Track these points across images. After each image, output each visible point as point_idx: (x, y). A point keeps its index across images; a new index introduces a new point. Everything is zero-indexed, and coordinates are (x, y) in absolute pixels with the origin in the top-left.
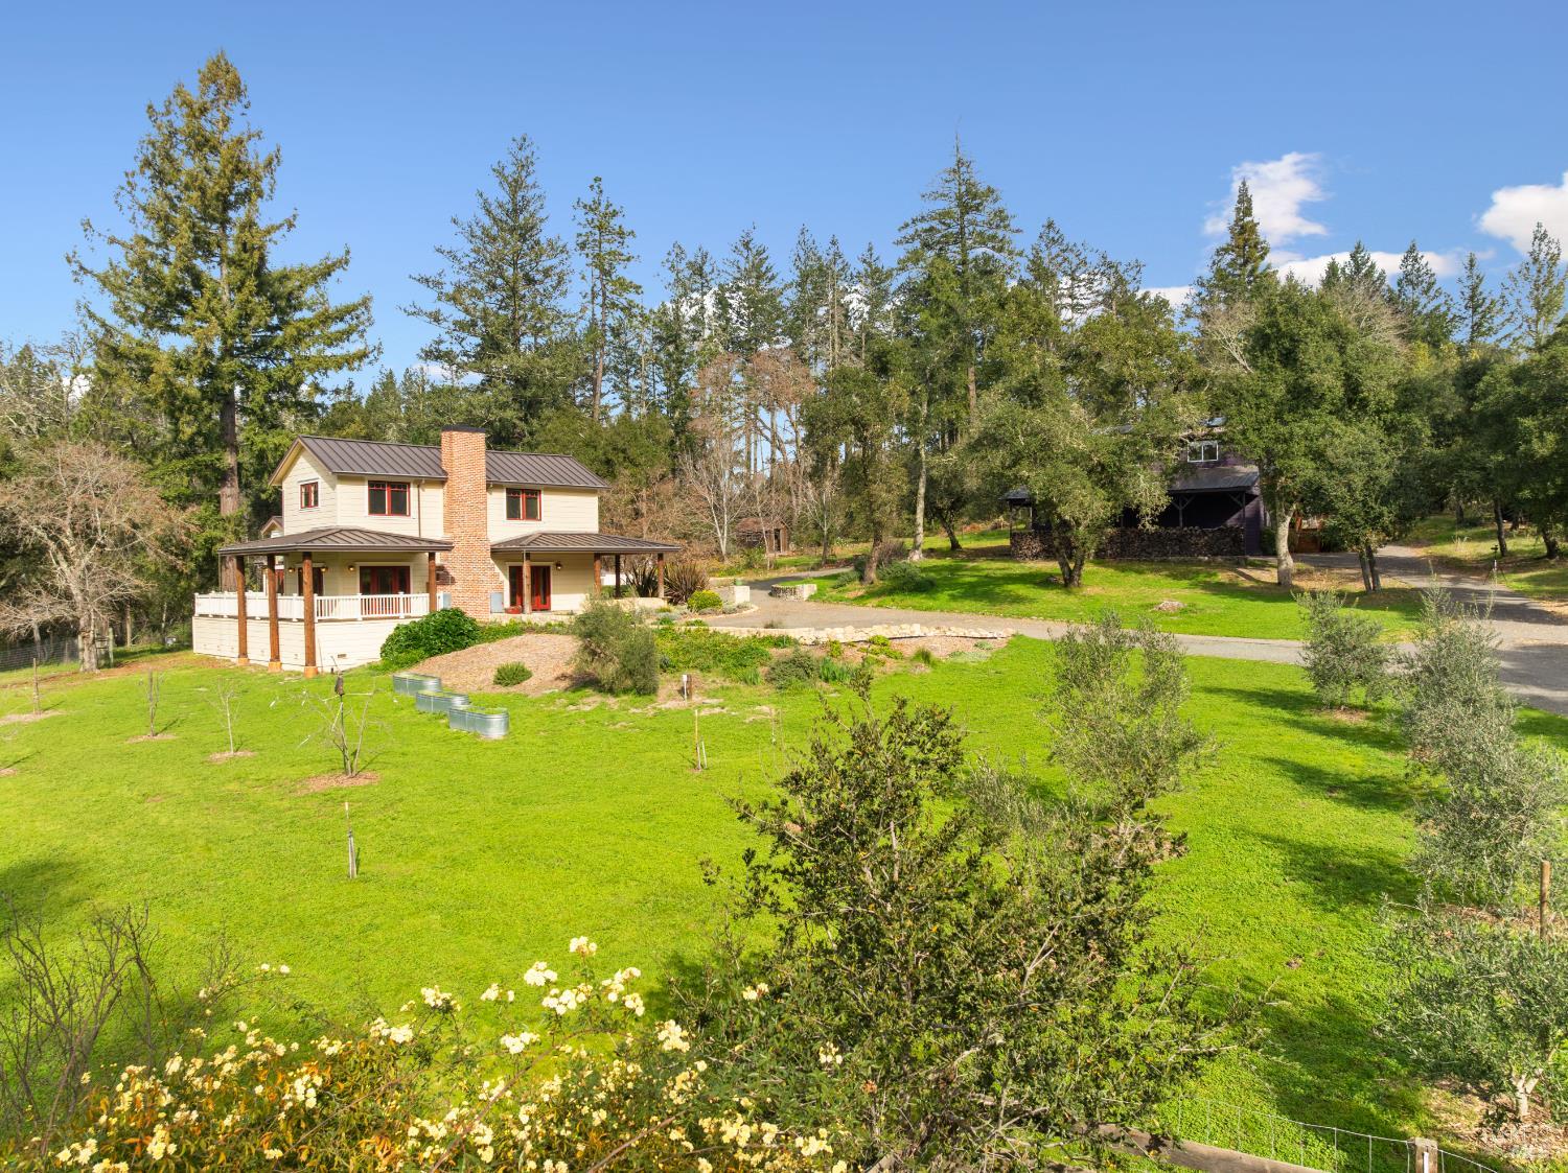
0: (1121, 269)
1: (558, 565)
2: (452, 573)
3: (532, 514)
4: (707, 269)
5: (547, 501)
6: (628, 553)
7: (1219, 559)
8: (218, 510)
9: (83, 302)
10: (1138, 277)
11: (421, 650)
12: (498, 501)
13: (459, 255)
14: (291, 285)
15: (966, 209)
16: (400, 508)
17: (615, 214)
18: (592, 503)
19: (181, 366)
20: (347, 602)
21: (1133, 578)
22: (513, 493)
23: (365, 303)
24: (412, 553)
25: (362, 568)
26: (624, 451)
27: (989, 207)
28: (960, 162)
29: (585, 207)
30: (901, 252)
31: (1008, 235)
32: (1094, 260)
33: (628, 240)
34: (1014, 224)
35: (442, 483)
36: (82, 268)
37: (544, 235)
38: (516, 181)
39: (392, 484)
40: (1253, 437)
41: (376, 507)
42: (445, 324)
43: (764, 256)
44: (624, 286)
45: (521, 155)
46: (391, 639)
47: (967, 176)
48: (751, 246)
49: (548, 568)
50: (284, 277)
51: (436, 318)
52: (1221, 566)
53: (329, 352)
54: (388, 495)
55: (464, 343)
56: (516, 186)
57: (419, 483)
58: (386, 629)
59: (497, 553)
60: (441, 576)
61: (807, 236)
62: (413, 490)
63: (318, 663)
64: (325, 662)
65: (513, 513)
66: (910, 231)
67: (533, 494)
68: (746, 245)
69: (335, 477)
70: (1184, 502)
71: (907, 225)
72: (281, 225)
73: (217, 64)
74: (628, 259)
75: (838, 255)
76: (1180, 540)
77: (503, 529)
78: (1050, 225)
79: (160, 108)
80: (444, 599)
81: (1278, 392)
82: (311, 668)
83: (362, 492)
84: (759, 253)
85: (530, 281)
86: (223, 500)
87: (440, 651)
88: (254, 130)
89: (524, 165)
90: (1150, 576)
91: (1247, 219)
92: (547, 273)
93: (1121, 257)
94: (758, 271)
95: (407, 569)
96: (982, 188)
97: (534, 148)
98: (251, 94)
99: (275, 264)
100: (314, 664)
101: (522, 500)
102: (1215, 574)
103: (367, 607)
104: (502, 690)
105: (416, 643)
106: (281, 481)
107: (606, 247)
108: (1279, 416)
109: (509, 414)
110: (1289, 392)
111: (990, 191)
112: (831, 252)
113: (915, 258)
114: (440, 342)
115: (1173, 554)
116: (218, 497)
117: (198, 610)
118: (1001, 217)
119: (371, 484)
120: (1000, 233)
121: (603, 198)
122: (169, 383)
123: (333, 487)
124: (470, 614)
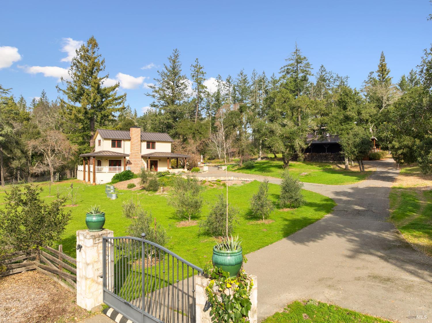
0: (343, 78)
1: (160, 160)
2: (131, 162)
3: (153, 148)
4: (230, 81)
5: (157, 145)
6: (179, 157)
7: (336, 162)
8: (89, 145)
9: (59, 97)
10: (347, 80)
11: (118, 180)
12: (144, 144)
13: (160, 80)
14: (106, 91)
15: (298, 63)
16: (119, 146)
17: (201, 68)
18: (169, 145)
19: (79, 111)
20: (106, 168)
21: (309, 166)
22: (148, 143)
23: (125, 95)
24: (121, 157)
25: (109, 160)
26: (198, 130)
27: (304, 62)
28: (297, 50)
29: (194, 66)
30: (281, 75)
31: (310, 70)
32: (335, 76)
33: (205, 75)
34: (311, 67)
35: (130, 140)
36: (59, 89)
37: (181, 74)
38: (174, 61)
39: (117, 141)
40: (333, 129)
41: (113, 146)
42: (156, 98)
43: (246, 77)
44: (203, 87)
45: (176, 54)
46: (114, 177)
47: (298, 54)
48: (243, 74)
49: (157, 161)
50: (105, 90)
51: (154, 96)
52: (332, 164)
53: (116, 107)
54: (116, 143)
55: (160, 103)
56: (174, 62)
57: (124, 140)
58: (113, 174)
59: (143, 157)
60: (129, 163)
61: (255, 71)
62: (123, 142)
63: (96, 182)
64: (98, 182)
65: (148, 147)
66: (283, 69)
67: (153, 143)
68: (241, 74)
69: (103, 139)
70: (327, 146)
71: (282, 68)
72: (105, 77)
73: (91, 39)
74: (205, 80)
75: (265, 76)
76: (325, 156)
77: (146, 151)
78: (322, 66)
79: (78, 51)
80: (128, 168)
81: (341, 117)
82: (94, 183)
83: (110, 142)
84: (245, 76)
85: (178, 86)
86: (90, 143)
87: (123, 180)
88: (99, 54)
89: (176, 57)
90: (314, 166)
91: (383, 63)
92: (182, 84)
93: (342, 75)
94: (245, 81)
95: (121, 160)
96: (302, 57)
97: (179, 52)
98: (99, 46)
99: (102, 87)
100: (95, 182)
101: (151, 144)
102: (330, 166)
103: (110, 169)
104: (128, 189)
105: (119, 178)
106: (95, 139)
107: (199, 77)
108: (341, 123)
109: (170, 121)
110: (344, 117)
111: (305, 58)
112: (263, 75)
113: (284, 77)
114: (154, 102)
115: (324, 160)
116: (89, 142)
117: (79, 169)
118: (308, 64)
119: (112, 140)
120: (307, 69)
121: (198, 64)
122: (75, 116)
123: (103, 141)
124: (132, 172)
